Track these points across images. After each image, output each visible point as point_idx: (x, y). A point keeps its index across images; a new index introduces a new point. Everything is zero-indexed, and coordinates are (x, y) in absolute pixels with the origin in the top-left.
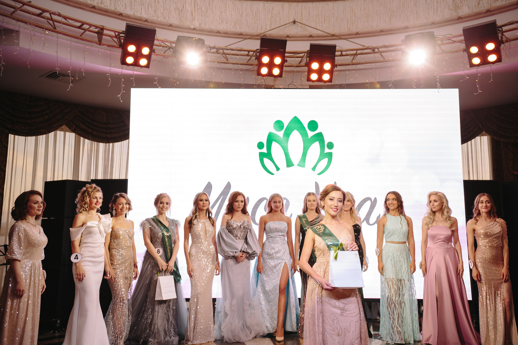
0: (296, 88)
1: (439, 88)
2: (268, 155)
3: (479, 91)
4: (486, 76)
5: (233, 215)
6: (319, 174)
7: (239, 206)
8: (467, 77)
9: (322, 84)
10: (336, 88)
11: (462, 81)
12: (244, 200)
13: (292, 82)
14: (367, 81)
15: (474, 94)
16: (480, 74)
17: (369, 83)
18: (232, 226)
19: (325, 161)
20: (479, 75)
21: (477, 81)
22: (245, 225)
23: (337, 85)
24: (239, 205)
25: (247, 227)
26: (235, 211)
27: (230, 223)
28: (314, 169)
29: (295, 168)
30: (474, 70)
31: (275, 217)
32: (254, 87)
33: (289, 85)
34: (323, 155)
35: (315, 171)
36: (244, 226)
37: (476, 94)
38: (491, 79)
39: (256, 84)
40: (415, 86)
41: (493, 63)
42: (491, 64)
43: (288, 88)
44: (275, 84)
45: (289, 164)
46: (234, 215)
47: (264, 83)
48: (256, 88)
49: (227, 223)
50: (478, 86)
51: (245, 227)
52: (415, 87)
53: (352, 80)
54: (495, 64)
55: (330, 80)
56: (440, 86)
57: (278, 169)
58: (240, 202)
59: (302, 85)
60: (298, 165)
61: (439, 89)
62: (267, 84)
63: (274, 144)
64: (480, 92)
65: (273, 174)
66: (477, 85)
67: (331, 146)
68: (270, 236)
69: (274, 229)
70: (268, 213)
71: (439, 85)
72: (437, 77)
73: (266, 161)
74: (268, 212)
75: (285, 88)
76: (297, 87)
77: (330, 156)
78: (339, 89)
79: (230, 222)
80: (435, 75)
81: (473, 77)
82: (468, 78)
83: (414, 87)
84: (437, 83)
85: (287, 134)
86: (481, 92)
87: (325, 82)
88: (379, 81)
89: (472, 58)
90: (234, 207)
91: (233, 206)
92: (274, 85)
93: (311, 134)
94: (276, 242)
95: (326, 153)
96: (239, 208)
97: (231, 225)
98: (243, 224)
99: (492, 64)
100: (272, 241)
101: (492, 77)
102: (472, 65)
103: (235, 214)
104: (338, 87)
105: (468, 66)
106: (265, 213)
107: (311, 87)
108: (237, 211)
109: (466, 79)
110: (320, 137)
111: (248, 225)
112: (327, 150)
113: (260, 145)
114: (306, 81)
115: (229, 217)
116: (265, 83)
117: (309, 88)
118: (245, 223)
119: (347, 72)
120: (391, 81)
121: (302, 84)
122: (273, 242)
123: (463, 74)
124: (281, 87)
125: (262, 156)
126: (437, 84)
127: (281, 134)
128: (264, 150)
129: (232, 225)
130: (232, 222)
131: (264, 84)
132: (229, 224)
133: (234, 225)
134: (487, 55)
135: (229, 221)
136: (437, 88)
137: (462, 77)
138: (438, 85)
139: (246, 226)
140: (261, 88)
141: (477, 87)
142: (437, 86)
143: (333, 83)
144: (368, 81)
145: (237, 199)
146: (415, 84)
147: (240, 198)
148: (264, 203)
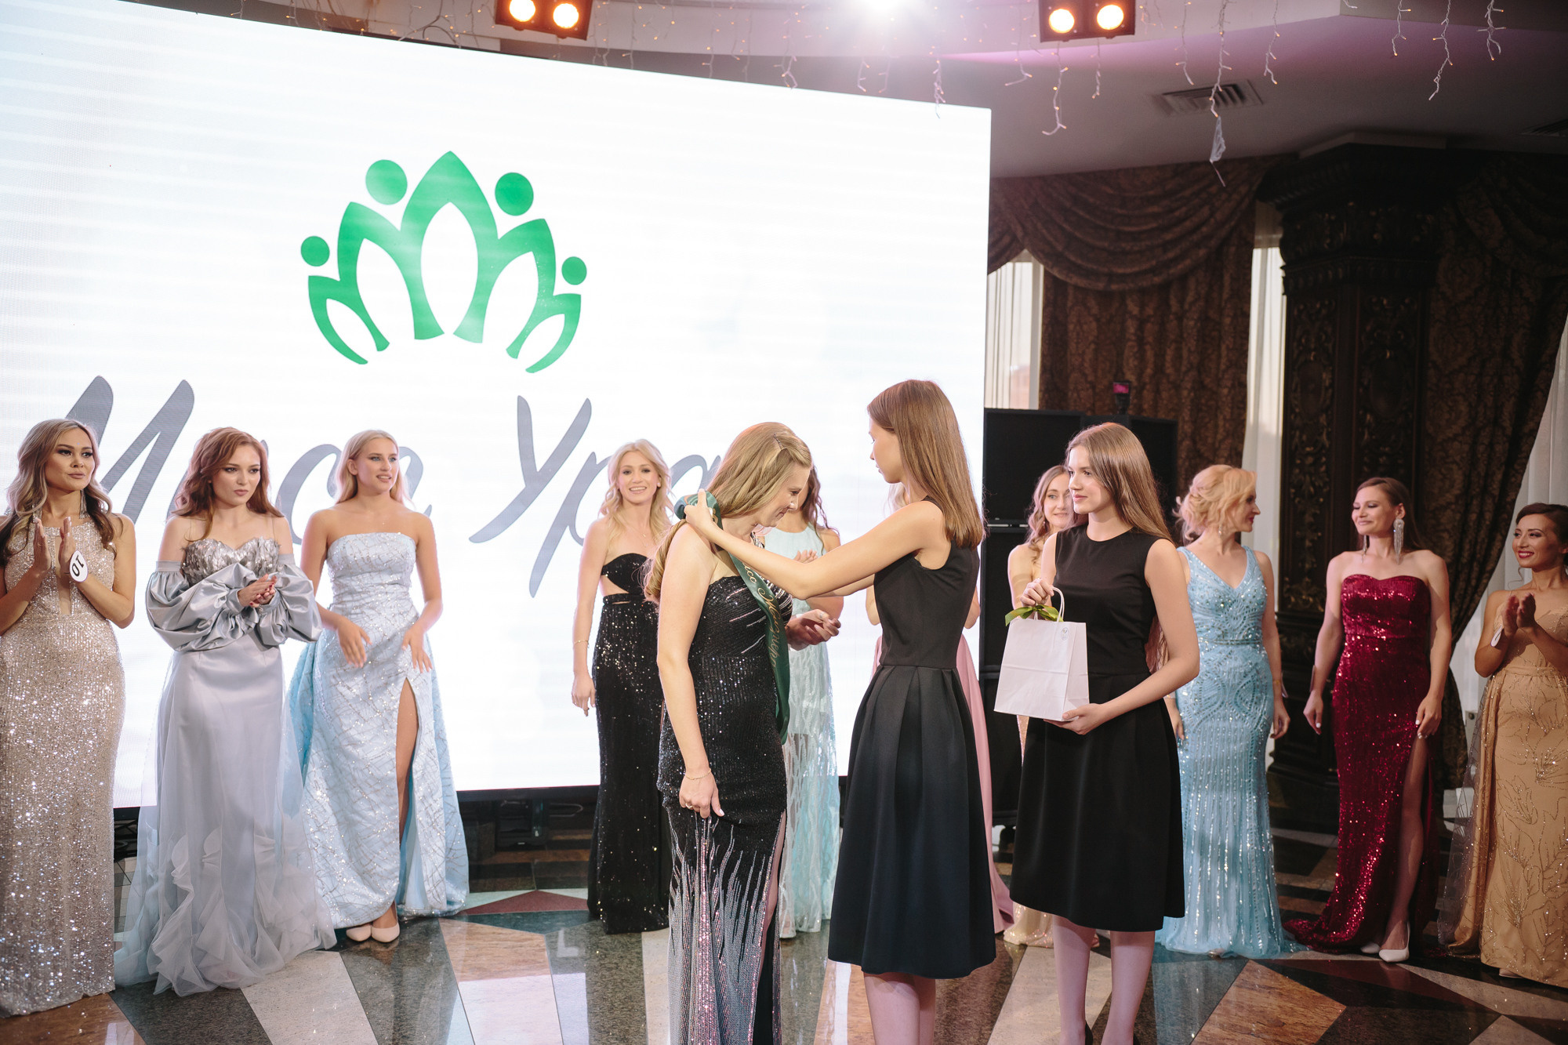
0: (452, 43)
1: (941, 102)
3: (1060, 125)
4: (1081, 73)
5: (211, 519)
6: (533, 369)
7: (242, 488)
8: (1027, 74)
9: (549, 39)
10: (600, 63)
11: (1010, 84)
12: (259, 464)
13: (438, 18)
14: (709, 48)
15: (1044, 132)
16: (1066, 69)
17: (713, 57)
18: (205, 566)
19: (555, 324)
20: (1062, 71)
21: (1055, 88)
22: (263, 558)
23: (602, 51)
24: (235, 482)
25: (271, 566)
26: (220, 504)
27: (199, 553)
28: (514, 350)
29: (445, 344)
30: (1049, 52)
31: (369, 515)
32: (288, 17)
33: (425, 28)
34: (548, 303)
35: (517, 358)
36: (257, 562)
37: (1047, 134)
38: (1098, 88)
39: (293, 5)
40: (862, 83)
41: (1111, 34)
42: (1103, 39)
43: (421, 39)
44: (369, 18)
45: (425, 327)
46: (215, 518)
47: (326, 9)
48: (293, 24)
49: (187, 551)
50: (1057, 108)
51: (261, 565)
52: (865, 90)
53: (656, 38)
54: (1114, 39)
55: (581, 31)
56: (942, 93)
57: (381, 343)
58: (245, 472)
59: (475, 36)
60: (458, 333)
61: (941, 105)
62: (338, 13)
64: (1061, 128)
65: (361, 361)
66: (1055, 103)
67: (576, 270)
68: (347, 589)
69: (361, 563)
70: (339, 502)
71: (939, 92)
72: (938, 62)
73: (337, 311)
74: (343, 496)
75: (409, 37)
76: (454, 41)
77: (571, 307)
78: (610, 65)
79: (200, 547)
80: (931, 53)
81: (1045, 73)
82: (1031, 76)
83: (861, 87)
84: (936, 84)
85: (420, 215)
86: (1065, 127)
87: (562, 33)
88: (746, 54)
89: (1050, 8)
90: (220, 491)
91: (211, 485)
92: (367, 21)
93: (506, 223)
94: (373, 612)
95: (560, 295)
96: (239, 493)
97: (203, 561)
98: (254, 554)
99: (1108, 38)
100: (357, 607)
101: (1098, 83)
102: (1047, 35)
103: (221, 517)
104: (606, 57)
105: (1035, 36)
106: (328, 502)
107: (508, 48)
108: (232, 506)
109: (1020, 81)
110: (538, 237)
111: (273, 557)
112: (562, 286)
113: (314, 250)
114: (492, 20)
115: (192, 528)
116: (333, 11)
117: (499, 50)
118: (262, 553)
119: (640, 8)
120: (788, 58)
121: (476, 32)
122: (358, 611)
123: (1016, 60)
124: (394, 33)
125: (320, 292)
126: (934, 87)
127: (394, 214)
128: (330, 269)
129: (207, 560)
130: (206, 548)
131: (329, 11)
132: (195, 557)
133: (215, 561)
134: (1097, 5)
135: (194, 545)
136: (933, 101)
137: (1011, 70)
138: (936, 91)
139: (264, 565)
140: (317, 28)
141: (1054, 111)
142: (934, 92)
143: (588, 43)
144: (712, 48)
145: (234, 461)
146: (864, 79)
147: (244, 457)
148: (328, 465)
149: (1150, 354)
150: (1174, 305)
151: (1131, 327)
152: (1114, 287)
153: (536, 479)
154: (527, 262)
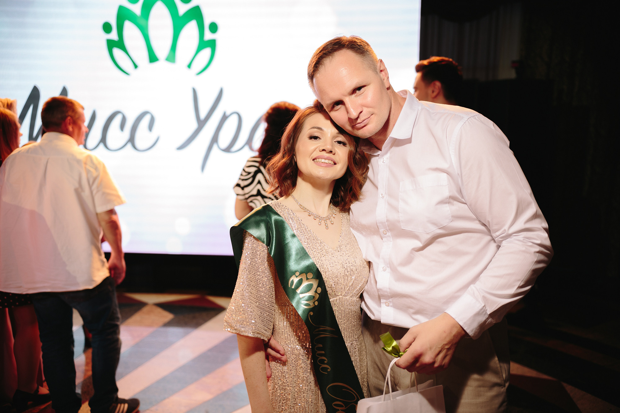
2: (120, 44)
6: (198, 74)
28: (189, 66)
29: (162, 63)
34: (203, 44)
35: (191, 69)
45: (153, 58)
57: (136, 66)
60: (166, 59)
65: (128, 74)
67: (214, 28)
73: (117, 52)
77: (212, 44)
85: (147, 8)
93: (183, 8)
95: (207, 40)
110: (196, 14)
112: (208, 36)
113: (107, 28)
125: (111, 44)
127: (137, 8)
128: (114, 35)
153: (202, 123)
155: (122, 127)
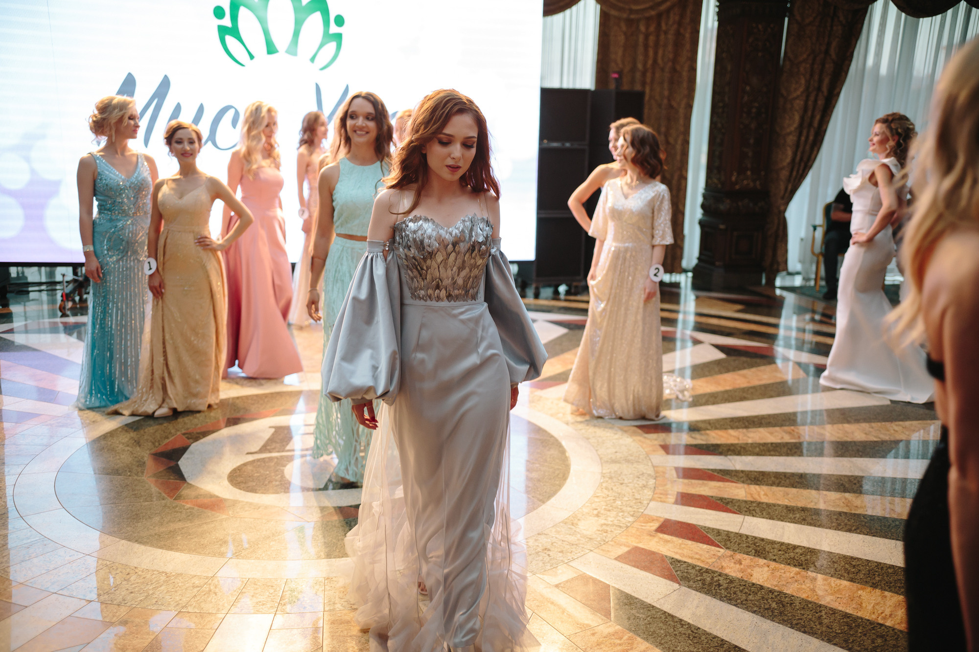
2: (234, 31)
6: (322, 69)
28: (313, 59)
29: (281, 55)
34: (328, 37)
35: (314, 64)
45: (271, 49)
57: (252, 57)
60: (286, 52)
63: (243, 12)
65: (243, 65)
67: (340, 21)
73: (230, 40)
77: (338, 37)
95: (333, 33)
110: (321, 5)
112: (334, 29)
113: (219, 12)
125: (223, 31)
128: (227, 22)
149: (651, 53)
150: (664, 27)
151: (641, 38)
152: (632, 16)
154: (317, 17)
155: (234, 123)
